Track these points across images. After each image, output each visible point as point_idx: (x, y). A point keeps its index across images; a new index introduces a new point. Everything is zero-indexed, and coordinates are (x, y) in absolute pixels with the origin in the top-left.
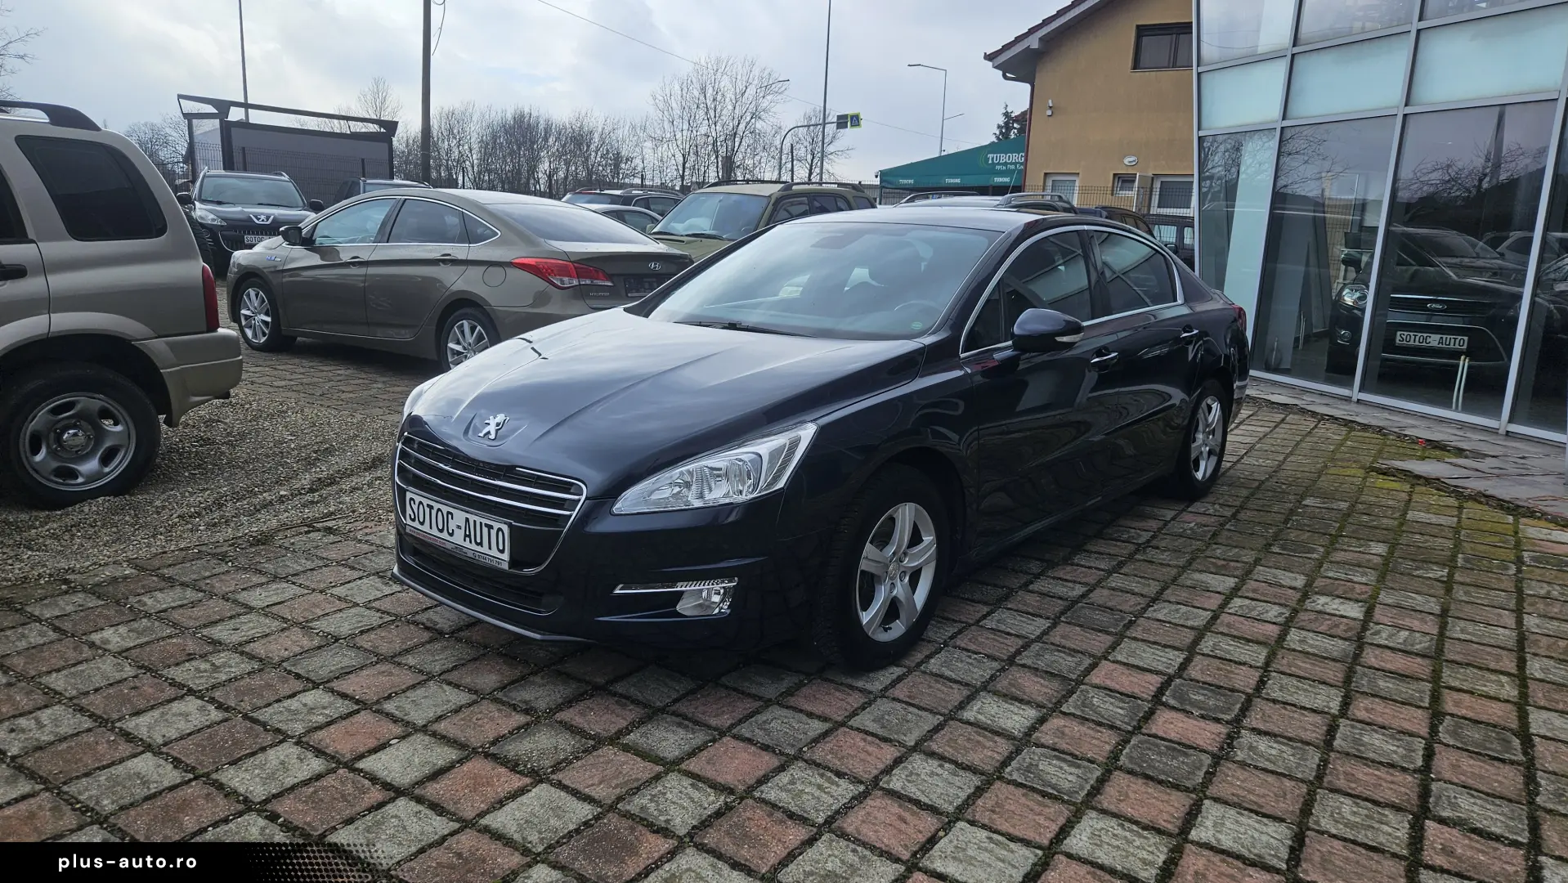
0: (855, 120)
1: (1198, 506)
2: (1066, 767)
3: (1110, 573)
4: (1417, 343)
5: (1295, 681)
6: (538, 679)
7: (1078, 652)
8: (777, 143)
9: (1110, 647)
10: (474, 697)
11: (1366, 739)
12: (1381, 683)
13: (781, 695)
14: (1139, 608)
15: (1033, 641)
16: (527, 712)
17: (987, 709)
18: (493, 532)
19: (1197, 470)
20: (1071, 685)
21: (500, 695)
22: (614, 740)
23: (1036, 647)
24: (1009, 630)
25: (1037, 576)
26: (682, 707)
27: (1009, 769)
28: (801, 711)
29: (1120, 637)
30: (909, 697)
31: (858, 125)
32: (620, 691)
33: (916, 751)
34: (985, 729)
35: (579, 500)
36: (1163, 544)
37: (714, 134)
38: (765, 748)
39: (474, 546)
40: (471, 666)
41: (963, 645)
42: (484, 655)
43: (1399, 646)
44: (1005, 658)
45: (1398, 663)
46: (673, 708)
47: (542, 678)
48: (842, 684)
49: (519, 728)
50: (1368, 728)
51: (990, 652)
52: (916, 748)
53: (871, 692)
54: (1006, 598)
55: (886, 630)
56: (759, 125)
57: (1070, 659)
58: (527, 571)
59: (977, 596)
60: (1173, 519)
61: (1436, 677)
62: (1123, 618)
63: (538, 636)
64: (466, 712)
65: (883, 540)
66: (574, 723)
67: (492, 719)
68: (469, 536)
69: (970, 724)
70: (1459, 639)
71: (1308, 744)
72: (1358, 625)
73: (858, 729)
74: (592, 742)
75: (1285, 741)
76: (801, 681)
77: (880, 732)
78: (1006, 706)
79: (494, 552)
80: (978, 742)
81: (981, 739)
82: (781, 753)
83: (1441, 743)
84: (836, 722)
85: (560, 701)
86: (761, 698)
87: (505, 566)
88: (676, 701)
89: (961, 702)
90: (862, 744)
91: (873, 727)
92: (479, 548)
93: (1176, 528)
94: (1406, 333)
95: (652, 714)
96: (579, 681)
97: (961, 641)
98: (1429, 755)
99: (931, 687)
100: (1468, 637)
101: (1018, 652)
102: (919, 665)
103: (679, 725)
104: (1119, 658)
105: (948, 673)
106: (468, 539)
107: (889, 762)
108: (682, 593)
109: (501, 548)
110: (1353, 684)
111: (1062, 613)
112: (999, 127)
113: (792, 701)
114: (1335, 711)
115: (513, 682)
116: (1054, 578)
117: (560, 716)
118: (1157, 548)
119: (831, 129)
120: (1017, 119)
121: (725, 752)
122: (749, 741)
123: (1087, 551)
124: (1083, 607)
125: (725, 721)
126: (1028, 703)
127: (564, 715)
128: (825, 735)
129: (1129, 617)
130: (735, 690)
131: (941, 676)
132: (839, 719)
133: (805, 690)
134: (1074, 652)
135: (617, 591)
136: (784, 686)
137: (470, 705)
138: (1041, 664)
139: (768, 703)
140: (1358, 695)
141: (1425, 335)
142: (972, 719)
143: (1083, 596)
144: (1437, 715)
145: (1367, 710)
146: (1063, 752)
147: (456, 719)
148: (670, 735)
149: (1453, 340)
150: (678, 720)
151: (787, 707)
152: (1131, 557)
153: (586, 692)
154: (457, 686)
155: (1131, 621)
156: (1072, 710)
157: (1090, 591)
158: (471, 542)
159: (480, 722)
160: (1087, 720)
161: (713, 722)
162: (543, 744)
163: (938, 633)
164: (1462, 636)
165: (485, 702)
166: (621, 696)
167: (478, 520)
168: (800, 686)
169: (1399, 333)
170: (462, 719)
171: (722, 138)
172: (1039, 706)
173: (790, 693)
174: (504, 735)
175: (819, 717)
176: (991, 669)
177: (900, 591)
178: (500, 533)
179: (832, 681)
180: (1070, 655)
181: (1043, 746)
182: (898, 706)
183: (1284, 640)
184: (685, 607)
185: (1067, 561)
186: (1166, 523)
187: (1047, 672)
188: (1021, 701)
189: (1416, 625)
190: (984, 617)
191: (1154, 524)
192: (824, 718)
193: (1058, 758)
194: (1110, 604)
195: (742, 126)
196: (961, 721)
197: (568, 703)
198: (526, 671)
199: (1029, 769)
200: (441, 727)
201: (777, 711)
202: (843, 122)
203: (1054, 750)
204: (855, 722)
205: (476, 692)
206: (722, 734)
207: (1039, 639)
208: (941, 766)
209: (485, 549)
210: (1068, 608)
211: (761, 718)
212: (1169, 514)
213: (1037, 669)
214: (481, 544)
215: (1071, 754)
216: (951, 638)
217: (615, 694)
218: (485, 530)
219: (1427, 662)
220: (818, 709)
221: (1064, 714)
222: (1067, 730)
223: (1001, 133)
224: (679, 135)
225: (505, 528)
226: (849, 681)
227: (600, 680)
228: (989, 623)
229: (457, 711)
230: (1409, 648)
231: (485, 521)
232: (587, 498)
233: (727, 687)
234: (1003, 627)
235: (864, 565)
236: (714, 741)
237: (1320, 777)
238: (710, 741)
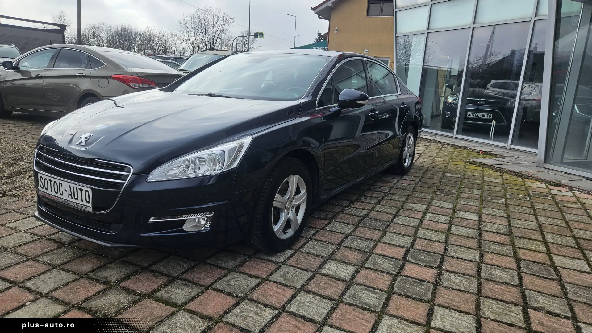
0: (261, 35)
1: (405, 177)
2: (371, 294)
3: (376, 205)
4: (475, 116)
5: (459, 248)
6: (113, 266)
7: (368, 239)
8: (231, 43)
9: (381, 236)
10: (77, 277)
11: (493, 272)
12: (492, 247)
13: (236, 266)
14: (390, 219)
15: (348, 235)
16: (105, 283)
17: (332, 268)
18: (83, 192)
19: (405, 163)
20: (368, 254)
21: (91, 275)
22: (150, 295)
23: (350, 238)
24: (338, 231)
25: (347, 207)
26: (187, 276)
27: (345, 297)
28: (246, 274)
29: (385, 232)
30: (297, 264)
31: (262, 37)
32: (156, 269)
33: (302, 291)
34: (332, 278)
35: (129, 175)
36: (394, 192)
37: (205, 38)
38: (229, 294)
39: (74, 200)
40: (76, 261)
41: (318, 239)
42: (85, 254)
43: (495, 231)
44: (338, 243)
45: (497, 238)
46: (183, 276)
47: (115, 265)
48: (265, 260)
49: (99, 292)
50: (493, 267)
51: (330, 241)
52: (302, 289)
53: (278, 263)
54: (335, 216)
55: (285, 233)
56: (223, 35)
57: (365, 242)
58: (103, 212)
59: (322, 217)
60: (397, 182)
61: (513, 244)
62: (384, 224)
63: (109, 245)
64: (71, 285)
65: (283, 192)
66: (130, 287)
67: (85, 288)
68: (71, 195)
69: (326, 276)
70: (517, 227)
71: (471, 276)
72: (477, 223)
73: (274, 282)
74: (139, 297)
75: (461, 275)
76: (246, 259)
77: (284, 282)
78: (341, 266)
79: (84, 203)
80: (330, 284)
81: (330, 282)
82: (237, 297)
83: (523, 272)
84: (263, 278)
85: (123, 276)
86: (226, 269)
87: (90, 210)
88: (184, 273)
89: (320, 265)
90: (276, 289)
91: (281, 280)
92: (76, 201)
93: (398, 185)
94: (471, 113)
95: (171, 280)
96: (134, 265)
97: (318, 237)
98: (520, 278)
99: (306, 259)
100: (520, 226)
101: (343, 241)
102: (300, 249)
103: (185, 285)
104: (386, 241)
105: (313, 252)
106: (70, 197)
107: (289, 297)
108: (185, 220)
109: (88, 200)
110: (482, 248)
111: (359, 222)
112: (316, 39)
113: (242, 269)
114: (478, 260)
115: (99, 268)
116: (353, 208)
117: (122, 285)
118: (393, 194)
119: (252, 38)
120: (323, 36)
121: (208, 297)
122: (221, 291)
123: (365, 196)
124: (367, 220)
125: (208, 281)
126: (350, 264)
127: (125, 284)
128: (258, 285)
129: (387, 223)
130: (214, 265)
131: (310, 253)
132: (265, 277)
133: (248, 264)
134: (367, 239)
135: (151, 221)
136: (237, 262)
137: (74, 281)
138: (353, 246)
139: (230, 271)
140: (485, 253)
141: (477, 113)
142: (326, 273)
143: (367, 215)
144: (518, 261)
145: (490, 259)
146: (369, 287)
147: (65, 289)
148: (180, 291)
149: (487, 115)
150: (184, 282)
151: (239, 273)
152: (383, 198)
153: (137, 271)
154: (68, 271)
155: (388, 225)
156: (370, 266)
157: (369, 213)
158: (72, 198)
159: (78, 290)
160: (377, 270)
161: (203, 282)
163: (307, 234)
164: (518, 226)
165: (82, 279)
166: (156, 272)
167: (75, 186)
168: (245, 261)
169: (468, 113)
170: (69, 289)
171: (209, 40)
172: (355, 265)
173: (240, 265)
174: (91, 296)
175: (255, 277)
176: (332, 249)
177: (291, 215)
178: (87, 193)
179: (260, 258)
180: (365, 241)
181: (359, 284)
182: (292, 269)
183: (451, 230)
184: (187, 227)
185: (357, 200)
186: (395, 184)
187: (356, 249)
188: (347, 263)
189: (499, 222)
190: (327, 225)
191: (390, 185)
192: (257, 277)
193: (367, 290)
194: (378, 218)
195: (216, 36)
196: (320, 274)
197: (128, 277)
198: (107, 262)
199: (354, 296)
200: (56, 294)
201: (234, 275)
202: (256, 35)
203: (364, 286)
204: (272, 278)
205: (78, 274)
206: (207, 288)
207: (351, 234)
208: (314, 297)
209: (79, 201)
210: (361, 220)
211: (226, 279)
212: (395, 181)
213: (352, 248)
214: (77, 199)
215: (372, 288)
216: (313, 235)
217: (152, 271)
218: (79, 191)
219: (507, 237)
220: (254, 273)
221: (367, 268)
222: (369, 276)
223: (317, 41)
224: (191, 39)
225: (89, 190)
226: (269, 258)
227: (145, 264)
228: (329, 228)
229: (66, 285)
230: (499, 232)
231: (78, 187)
232: (133, 174)
233: (210, 264)
234: (335, 230)
235: (275, 204)
236: (203, 292)
237: (479, 291)
238: (201, 292)
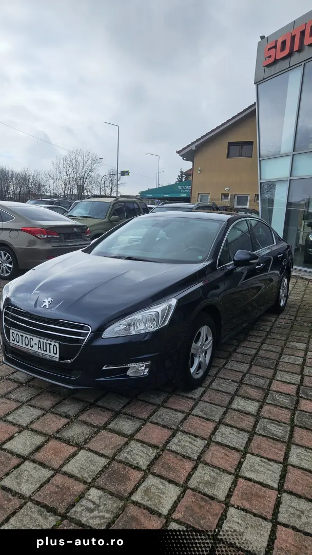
1: (281, 316)
2: (277, 427)
3: (262, 343)
6: (66, 402)
7: (263, 377)
9: (274, 374)
10: (43, 412)
13: (163, 402)
14: (277, 357)
15: (246, 374)
16: (67, 417)
17: (239, 403)
19: (281, 303)
20: (267, 391)
21: (53, 410)
22: (105, 427)
23: (248, 376)
24: (236, 369)
25: (238, 346)
26: (127, 410)
27: (257, 429)
28: (172, 409)
29: (276, 370)
30: (210, 400)
32: (100, 405)
33: (221, 424)
34: (242, 412)
36: (275, 331)
38: (164, 426)
40: (37, 398)
41: (222, 377)
44: (239, 381)
46: (124, 411)
47: (69, 401)
48: (183, 396)
49: (66, 425)
51: (232, 379)
52: (220, 422)
53: (195, 399)
54: (230, 355)
55: (198, 374)
57: (261, 380)
59: (220, 356)
60: (275, 321)
62: (273, 363)
63: (71, 387)
64: (42, 419)
66: (86, 421)
67: (53, 421)
69: (236, 410)
73: (196, 416)
74: (96, 429)
76: (168, 396)
77: (205, 416)
78: (246, 401)
80: (242, 418)
81: (242, 417)
82: (171, 429)
84: (187, 413)
85: (78, 411)
86: (155, 404)
88: (123, 408)
89: (230, 401)
90: (200, 422)
91: (201, 414)
93: (277, 324)
95: (116, 415)
96: (84, 401)
97: (220, 375)
99: (216, 395)
101: (242, 379)
102: (209, 386)
103: (128, 418)
104: (279, 379)
105: (220, 389)
107: (213, 429)
111: (252, 361)
113: (167, 405)
115: (57, 404)
116: (243, 347)
117: (80, 418)
118: (274, 333)
121: (149, 430)
122: (157, 424)
123: (251, 335)
124: (258, 359)
125: (144, 415)
126: (254, 400)
127: (82, 417)
128: (185, 419)
129: (276, 362)
130: (144, 401)
131: (219, 390)
132: (188, 411)
133: (171, 400)
134: (262, 377)
136: (162, 399)
137: (42, 415)
138: (252, 383)
139: (159, 406)
142: (236, 409)
143: (257, 353)
146: (273, 420)
147: (39, 422)
148: (125, 423)
150: (127, 416)
151: (167, 408)
152: (266, 336)
153: (88, 406)
155: (277, 363)
156: (270, 402)
157: (258, 351)
159: (49, 423)
160: (277, 406)
161: (141, 416)
162: (77, 432)
163: (213, 372)
165: (48, 413)
166: (102, 407)
168: (168, 398)
170: (42, 422)
172: (258, 401)
173: (165, 401)
174: (60, 429)
175: (180, 411)
176: (236, 386)
179: (179, 395)
180: (261, 378)
181: (265, 418)
182: (207, 404)
185: (245, 339)
186: (273, 323)
187: (256, 386)
188: (251, 399)
190: (225, 364)
191: (269, 323)
192: (183, 412)
193: (273, 423)
194: (267, 356)
196: (232, 409)
197: (82, 412)
198: (61, 399)
199: (264, 429)
200: (34, 426)
201: (162, 410)
203: (270, 419)
204: (194, 412)
205: (43, 409)
206: (146, 421)
207: (247, 372)
208: (232, 429)
210: (253, 359)
211: (158, 413)
212: (273, 319)
213: (251, 385)
215: (277, 421)
216: (217, 374)
217: (99, 407)
220: (178, 408)
221: (268, 404)
222: (271, 411)
226: (186, 395)
227: (92, 401)
228: (228, 367)
229: (38, 418)
233: (141, 401)
234: (233, 368)
235: (192, 351)
236: (143, 425)
238: (142, 425)
